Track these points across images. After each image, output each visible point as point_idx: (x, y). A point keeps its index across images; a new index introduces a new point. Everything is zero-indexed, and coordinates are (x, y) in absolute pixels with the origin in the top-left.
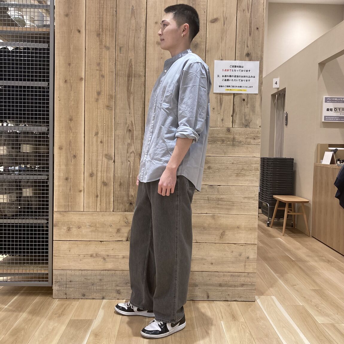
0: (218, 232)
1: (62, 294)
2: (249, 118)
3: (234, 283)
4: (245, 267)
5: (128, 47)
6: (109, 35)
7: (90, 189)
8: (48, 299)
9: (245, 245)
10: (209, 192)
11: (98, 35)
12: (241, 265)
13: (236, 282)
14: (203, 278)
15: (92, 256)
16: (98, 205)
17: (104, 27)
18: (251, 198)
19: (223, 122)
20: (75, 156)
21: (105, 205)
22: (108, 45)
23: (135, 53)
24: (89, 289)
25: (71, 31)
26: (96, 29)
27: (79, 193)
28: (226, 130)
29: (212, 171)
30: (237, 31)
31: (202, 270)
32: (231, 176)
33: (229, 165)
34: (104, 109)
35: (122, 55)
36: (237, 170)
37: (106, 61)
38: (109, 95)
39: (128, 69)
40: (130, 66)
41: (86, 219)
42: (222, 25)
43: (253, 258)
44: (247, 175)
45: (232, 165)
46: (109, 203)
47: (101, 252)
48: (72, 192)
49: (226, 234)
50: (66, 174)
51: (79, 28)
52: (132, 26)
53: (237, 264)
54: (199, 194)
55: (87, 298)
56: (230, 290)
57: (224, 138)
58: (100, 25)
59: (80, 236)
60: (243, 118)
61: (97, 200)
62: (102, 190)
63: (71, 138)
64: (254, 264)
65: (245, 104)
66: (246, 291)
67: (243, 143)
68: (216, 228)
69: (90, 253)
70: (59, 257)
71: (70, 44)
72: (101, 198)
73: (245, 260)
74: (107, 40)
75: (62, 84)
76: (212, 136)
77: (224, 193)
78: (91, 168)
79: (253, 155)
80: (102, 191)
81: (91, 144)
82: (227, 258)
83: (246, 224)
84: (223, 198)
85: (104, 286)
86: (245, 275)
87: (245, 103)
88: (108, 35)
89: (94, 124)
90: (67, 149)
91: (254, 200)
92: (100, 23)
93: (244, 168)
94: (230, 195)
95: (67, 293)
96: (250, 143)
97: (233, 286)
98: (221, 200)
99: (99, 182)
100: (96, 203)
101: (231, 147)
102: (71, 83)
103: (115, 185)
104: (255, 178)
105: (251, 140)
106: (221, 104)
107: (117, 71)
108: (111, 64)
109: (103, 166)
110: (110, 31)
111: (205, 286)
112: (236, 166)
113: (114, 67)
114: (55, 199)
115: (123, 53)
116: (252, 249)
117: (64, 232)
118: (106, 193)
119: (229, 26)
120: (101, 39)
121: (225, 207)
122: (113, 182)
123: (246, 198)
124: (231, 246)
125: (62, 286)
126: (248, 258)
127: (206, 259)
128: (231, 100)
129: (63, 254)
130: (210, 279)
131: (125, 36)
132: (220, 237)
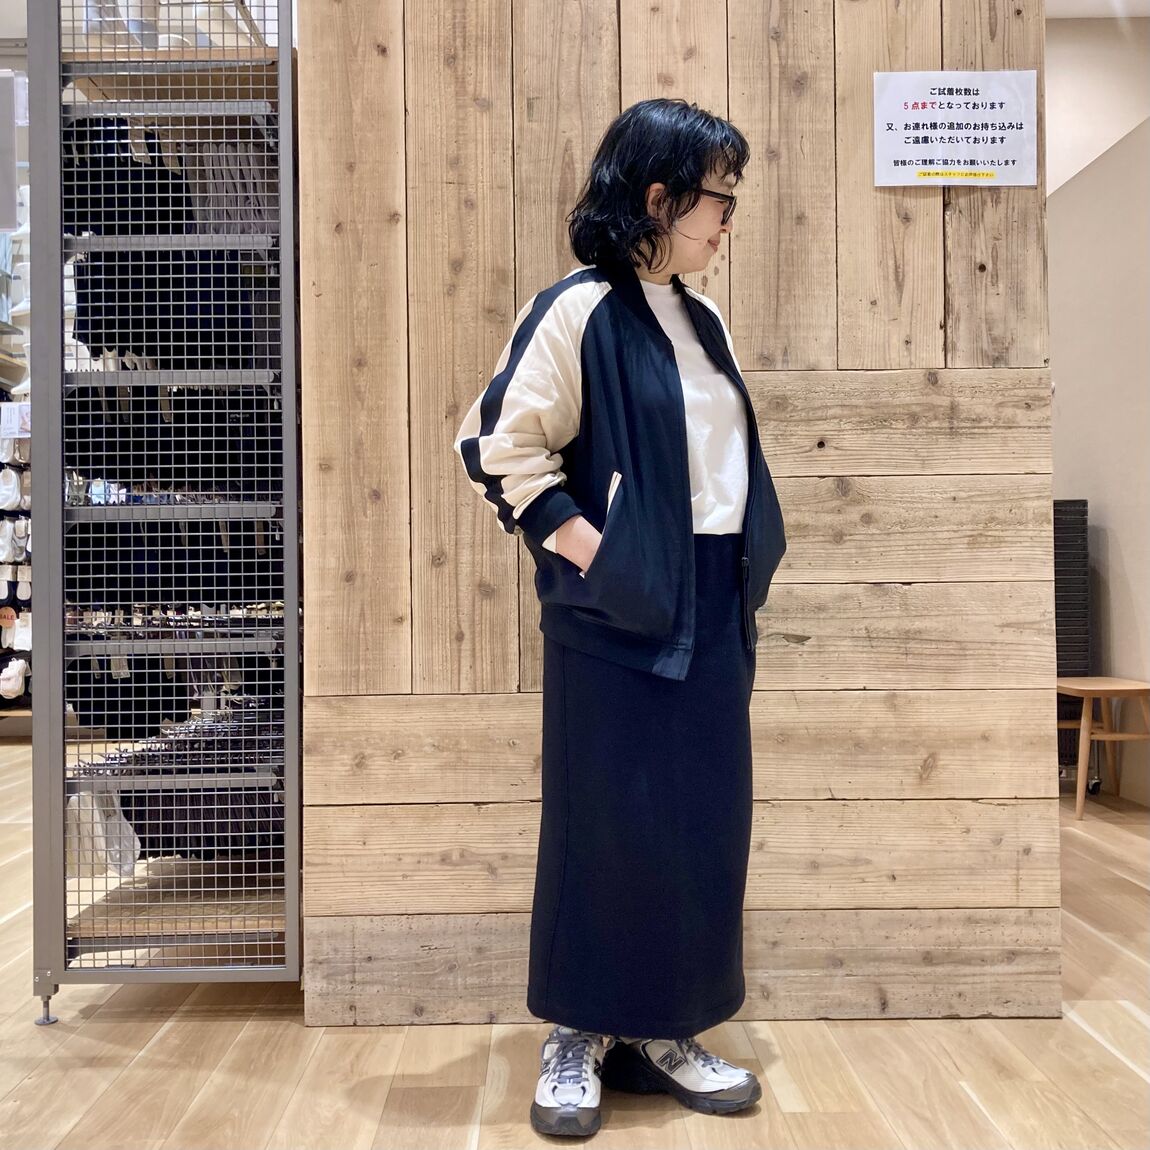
0: (911, 757)
1: (338, 1007)
2: (1005, 333)
3: (981, 948)
4: (1018, 885)
5: (558, 98)
6: (489, 56)
7: (434, 609)
8: (286, 1028)
9: (1013, 802)
10: (873, 608)
11: (451, 60)
12: (1003, 877)
13: (985, 944)
14: (862, 931)
15: (445, 859)
16: (465, 668)
17: (471, 30)
18: (1026, 626)
19: (908, 350)
20: (376, 495)
21: (489, 668)
22: (485, 93)
23: (581, 118)
24: (437, 986)
25: (355, 50)
26: (442, 39)
27: (396, 627)
28: (922, 378)
29: (878, 532)
30: (945, 25)
31: (860, 904)
32: (948, 546)
33: (940, 506)
34: (477, 318)
35: (535, 125)
36: (972, 522)
37: (479, 151)
38: (493, 271)
39: (558, 176)
40: (568, 165)
41: (420, 722)
42: (891, 9)
43: (1045, 850)
44: (1009, 539)
45: (950, 505)
46: (505, 661)
47: (481, 845)
48: (368, 624)
49: (942, 763)
50: (347, 559)
51: (380, 40)
52: (571, 26)
53: (989, 877)
54: (832, 618)
55: (431, 1021)
56: (965, 976)
57: (915, 409)
58: (454, 24)
59: (400, 786)
60: (984, 332)
61: (459, 651)
62: (477, 612)
63: (361, 428)
64: (1048, 872)
65: (989, 284)
66: (1025, 977)
67: (989, 424)
68: (904, 742)
69: (438, 850)
70: (325, 868)
71: (352, 96)
72: (474, 644)
73: (1018, 861)
74: (484, 76)
75: (325, 236)
76: (872, 400)
77: (925, 612)
78: (434, 536)
79: (1028, 467)
80: (477, 618)
81: (432, 447)
82: (949, 855)
83: (1013, 722)
84: (926, 631)
85: (494, 973)
86: (1018, 918)
87: (986, 277)
88: (485, 61)
89: (444, 375)
90: (349, 468)
91: (1040, 631)
92: (454, 17)
93: (997, 515)
94: (949, 619)
95: (358, 1005)
96: (1013, 422)
97: (979, 961)
98: (918, 636)
99: (466, 583)
100: (456, 666)
101: (943, 441)
102: (358, 233)
103: (524, 593)
104: (1039, 551)
105: (1018, 411)
106: (900, 286)
107: (521, 183)
108: (497, 158)
109: (478, 527)
110: (490, 45)
111: (872, 964)
112: (969, 508)
113: (510, 169)
114: (309, 651)
115: (541, 121)
116: (1040, 818)
117: (343, 773)
118: (492, 626)
119: (914, 9)
120: (460, 73)
121: (933, 662)
122: (516, 582)
123: (1008, 625)
124: (960, 807)
125: (340, 978)
126: (1027, 851)
127: (868, 862)
128: (934, 269)
129: (337, 856)
130: (887, 937)
131: (544, 57)
132: (921, 777)
